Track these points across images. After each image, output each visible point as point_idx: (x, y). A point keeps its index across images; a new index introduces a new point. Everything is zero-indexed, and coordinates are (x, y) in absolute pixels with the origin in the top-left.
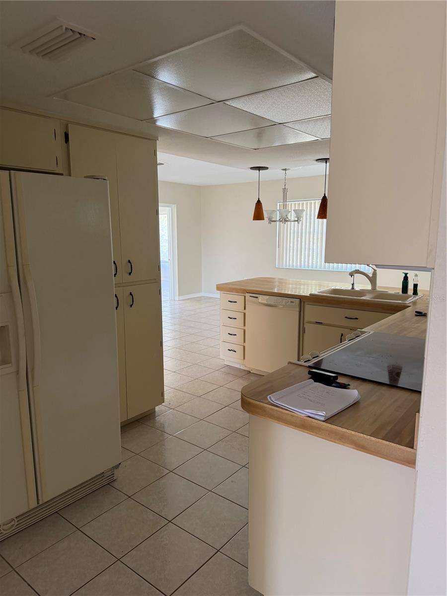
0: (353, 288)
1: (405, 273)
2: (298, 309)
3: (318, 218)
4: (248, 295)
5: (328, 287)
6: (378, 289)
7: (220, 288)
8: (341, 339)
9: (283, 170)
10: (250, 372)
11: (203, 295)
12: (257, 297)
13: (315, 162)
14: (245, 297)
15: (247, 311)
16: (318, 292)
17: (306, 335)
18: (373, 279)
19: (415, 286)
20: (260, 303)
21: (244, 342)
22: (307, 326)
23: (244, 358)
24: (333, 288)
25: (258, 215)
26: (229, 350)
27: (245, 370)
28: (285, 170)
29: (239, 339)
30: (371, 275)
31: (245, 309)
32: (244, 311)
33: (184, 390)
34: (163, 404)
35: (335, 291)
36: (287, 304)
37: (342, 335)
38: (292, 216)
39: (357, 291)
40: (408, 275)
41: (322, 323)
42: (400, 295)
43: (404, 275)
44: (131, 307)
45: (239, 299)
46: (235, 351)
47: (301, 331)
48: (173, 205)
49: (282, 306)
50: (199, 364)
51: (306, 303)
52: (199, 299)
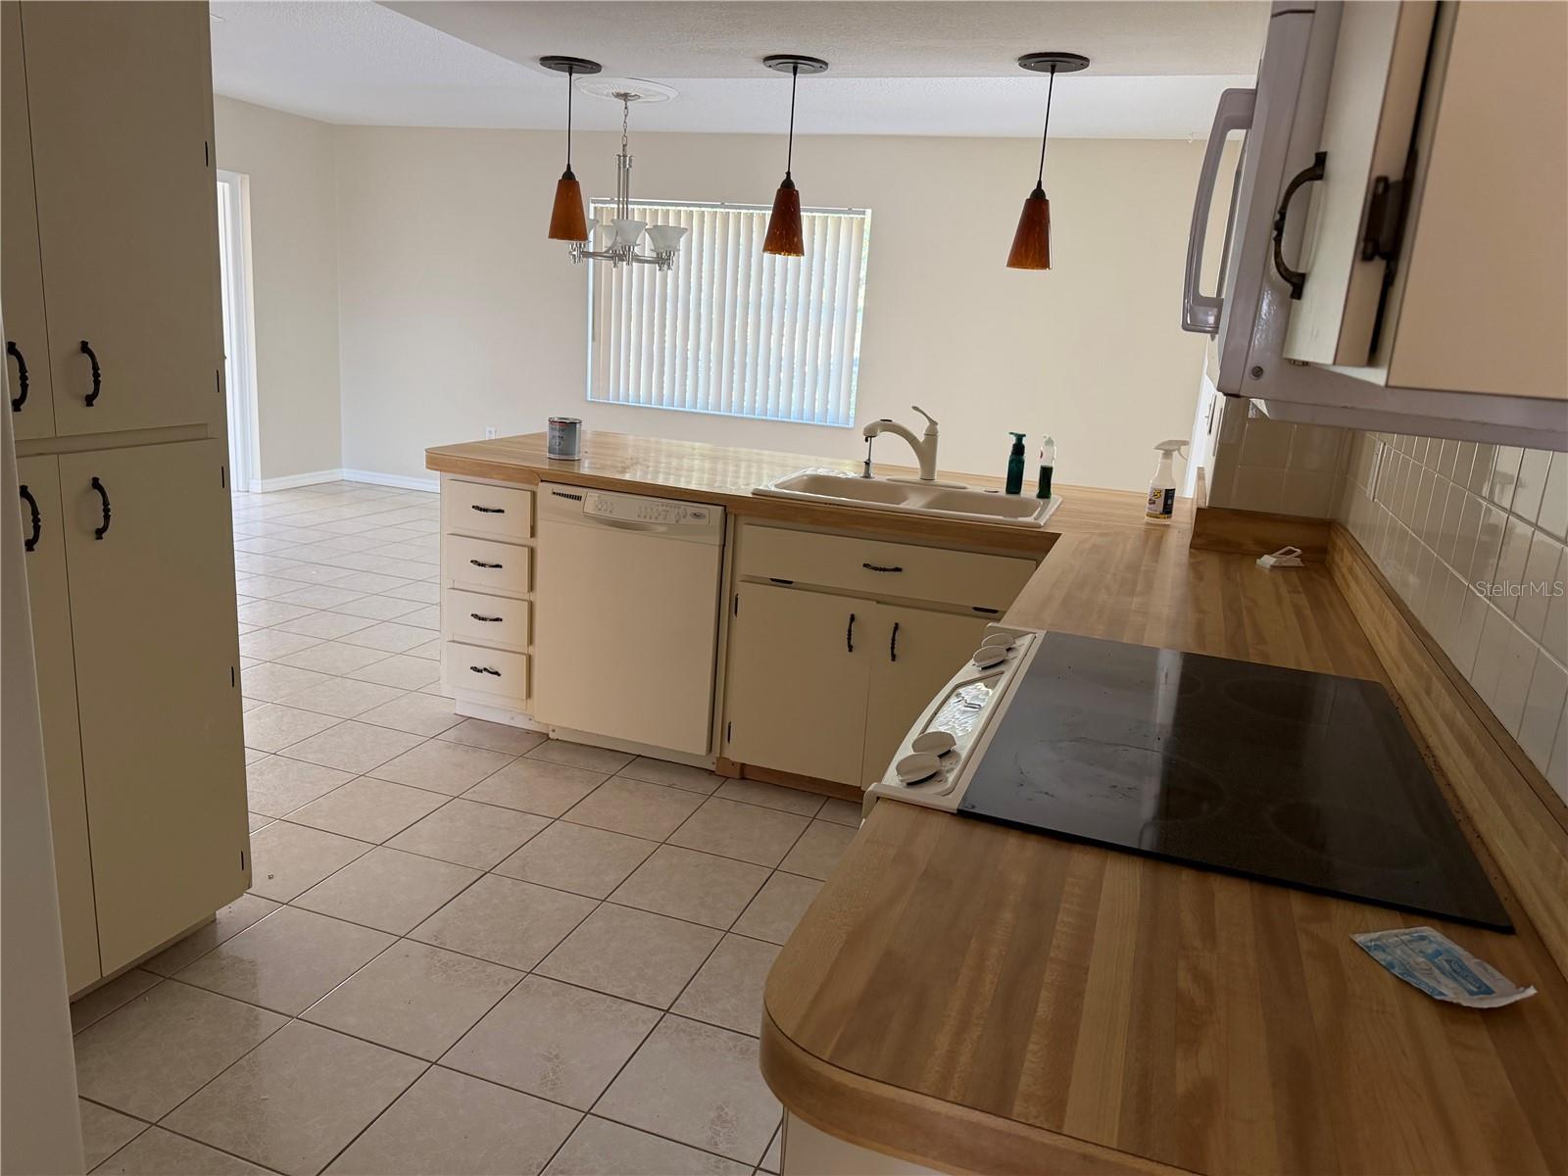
0: (867, 475)
1: (1016, 435)
2: (717, 540)
3: (765, 249)
4: (544, 490)
5: (796, 468)
6: (938, 480)
7: (437, 460)
8: (850, 631)
9: (618, 95)
10: (545, 737)
11: (346, 476)
12: (579, 498)
13: (762, 66)
14: (534, 495)
15: (540, 543)
16: (776, 486)
17: (739, 621)
18: (926, 450)
19: (1046, 473)
20: (587, 516)
21: (531, 641)
22: (744, 591)
23: (529, 695)
24: (809, 472)
25: (568, 222)
26: (475, 669)
27: (528, 732)
28: (625, 96)
29: (512, 631)
30: (921, 438)
31: (533, 534)
32: (532, 542)
33: (320, 823)
34: (248, 891)
35: (818, 483)
36: (682, 521)
37: (852, 618)
38: (645, 247)
39: (880, 485)
40: (1025, 441)
41: (790, 582)
42: (1000, 499)
43: (1014, 440)
44: (99, 537)
45: (515, 500)
46: (497, 673)
47: (727, 605)
48: (239, 177)
49: (662, 529)
50: (364, 718)
51: (742, 520)
52: (332, 490)
